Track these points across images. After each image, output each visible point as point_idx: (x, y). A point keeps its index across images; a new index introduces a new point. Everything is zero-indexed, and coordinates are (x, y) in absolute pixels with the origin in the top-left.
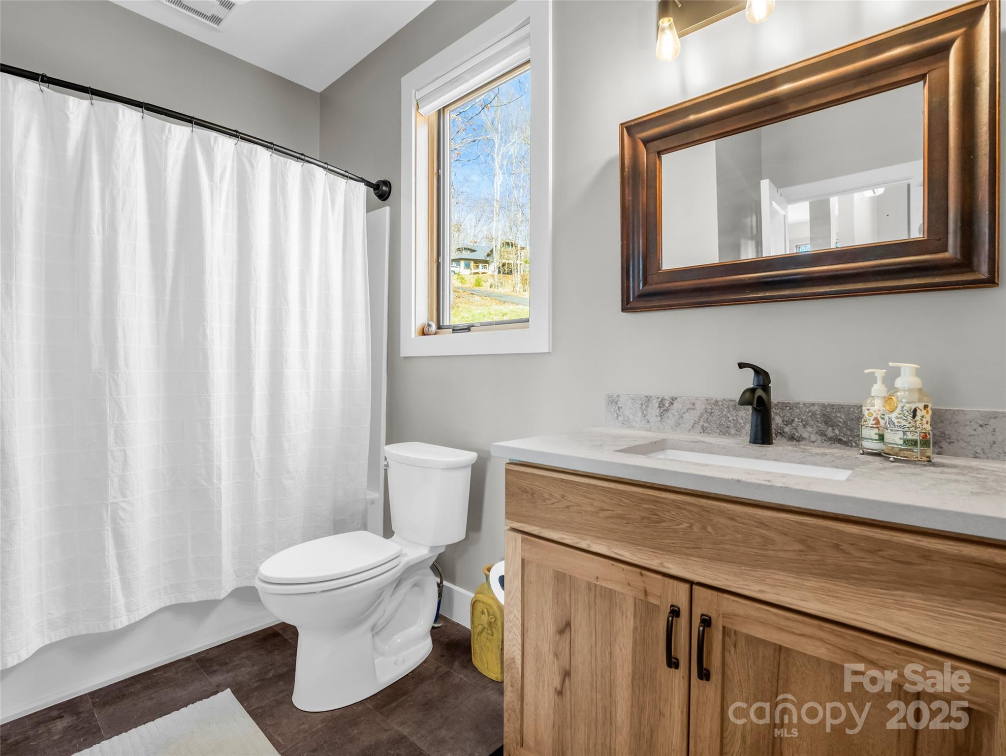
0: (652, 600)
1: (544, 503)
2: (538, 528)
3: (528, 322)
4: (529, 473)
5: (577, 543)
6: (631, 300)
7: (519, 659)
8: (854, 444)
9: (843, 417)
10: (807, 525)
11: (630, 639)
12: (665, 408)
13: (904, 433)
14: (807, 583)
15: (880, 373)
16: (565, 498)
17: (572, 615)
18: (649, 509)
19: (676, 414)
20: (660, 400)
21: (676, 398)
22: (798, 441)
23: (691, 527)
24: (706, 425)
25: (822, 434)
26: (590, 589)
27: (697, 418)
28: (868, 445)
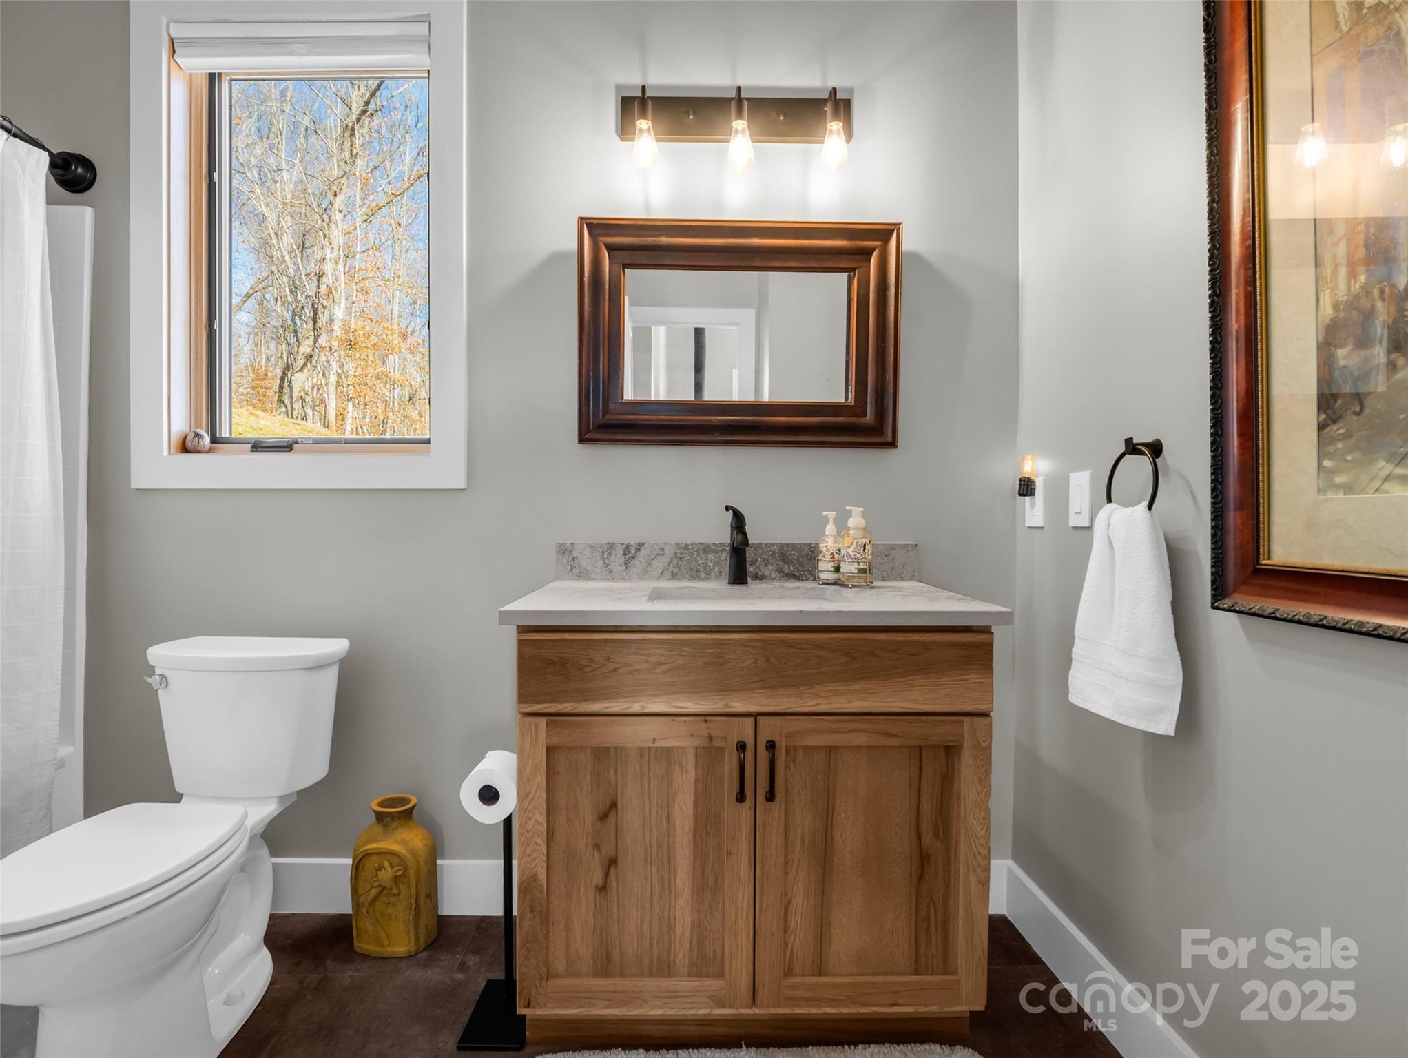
0: (716, 744)
1: (582, 672)
2: (572, 704)
3: (429, 443)
4: (557, 640)
5: (628, 708)
6: (591, 428)
7: (543, 873)
8: (804, 578)
9: (796, 554)
10: (851, 639)
11: (691, 793)
12: (631, 555)
13: (858, 563)
14: (851, 688)
15: (831, 515)
16: (611, 660)
17: (619, 792)
18: (712, 653)
19: (644, 561)
20: (625, 546)
21: (643, 544)
22: (761, 579)
23: (755, 662)
24: (675, 570)
25: (780, 571)
26: (642, 755)
27: (666, 564)
28: (825, 576)
